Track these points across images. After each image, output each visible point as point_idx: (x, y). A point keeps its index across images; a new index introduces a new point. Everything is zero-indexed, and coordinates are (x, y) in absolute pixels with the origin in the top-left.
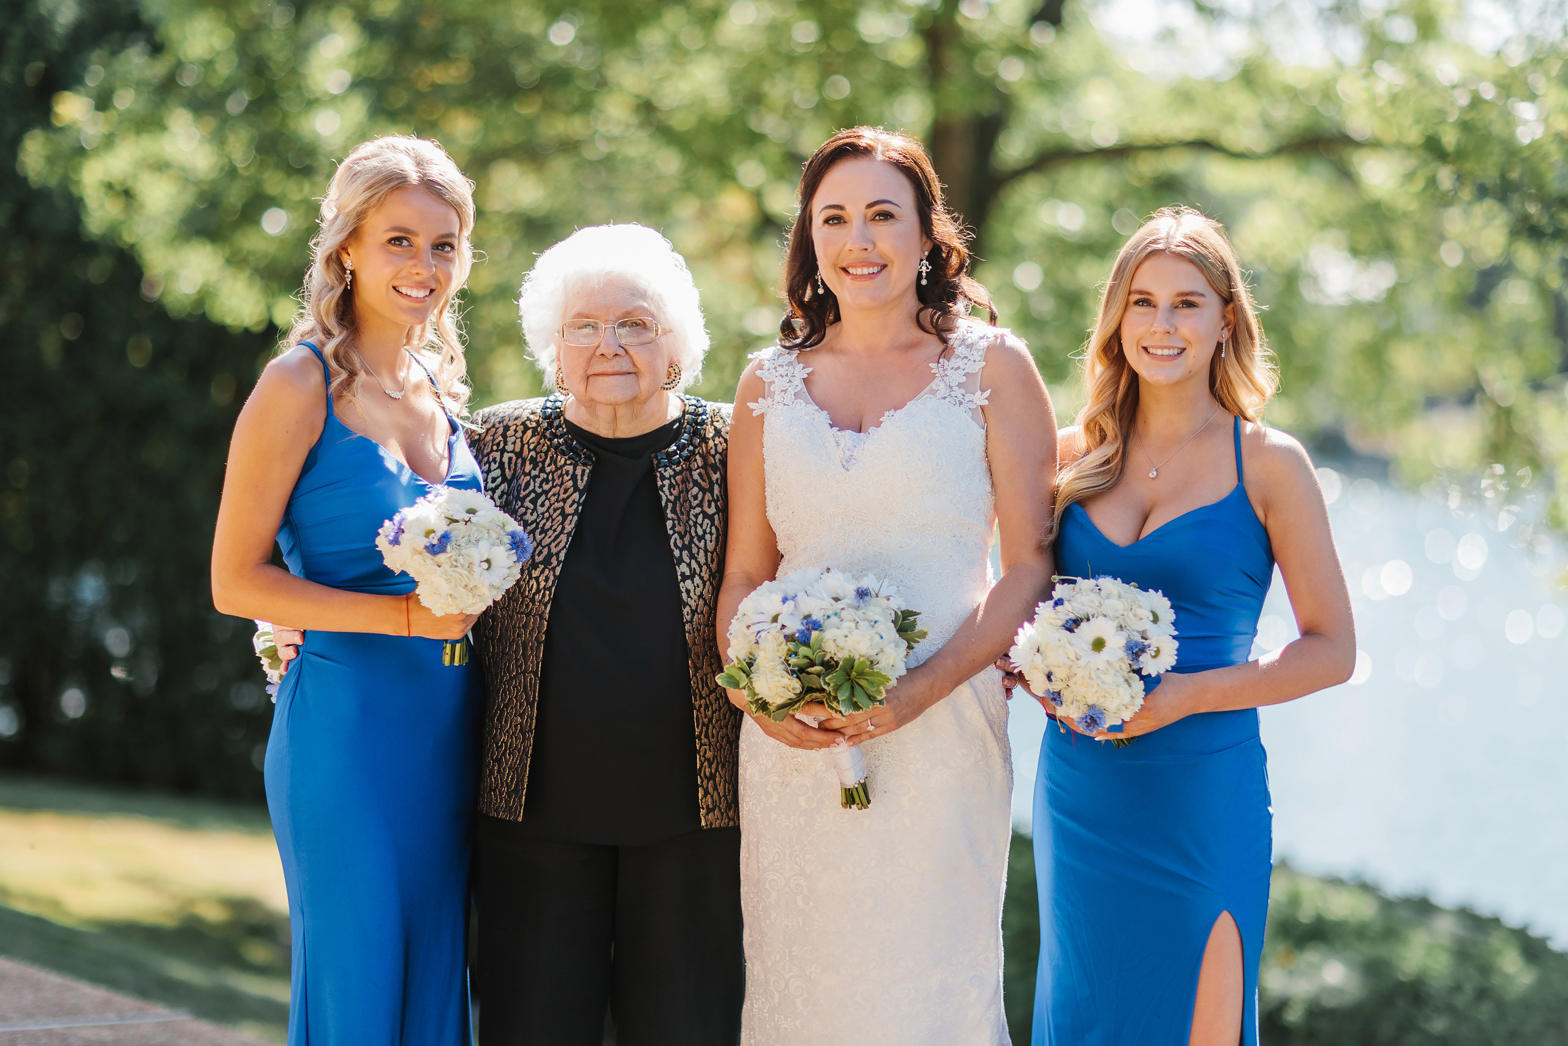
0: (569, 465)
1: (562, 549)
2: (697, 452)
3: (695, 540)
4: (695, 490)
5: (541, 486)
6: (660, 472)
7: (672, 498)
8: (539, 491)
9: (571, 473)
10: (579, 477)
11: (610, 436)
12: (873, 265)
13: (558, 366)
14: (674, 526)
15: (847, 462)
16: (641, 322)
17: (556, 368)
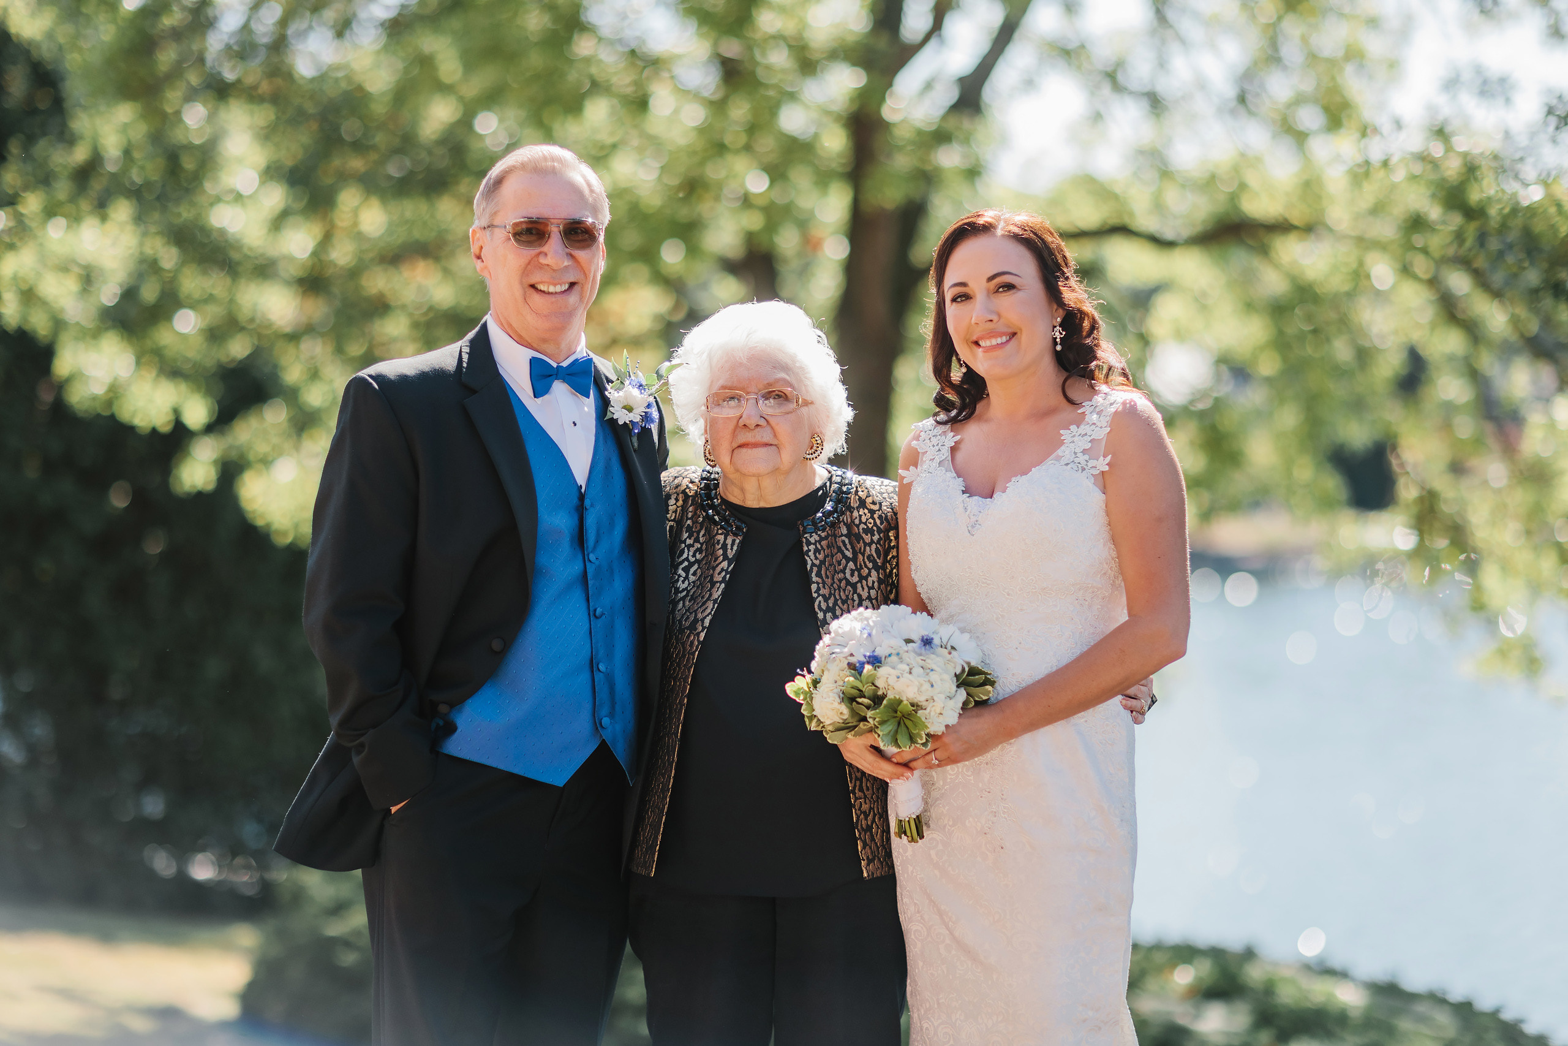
0: (720, 534)
1: (708, 615)
2: (841, 520)
3: (839, 602)
4: (839, 556)
5: (694, 555)
6: (806, 538)
7: (817, 562)
8: (692, 559)
9: (722, 542)
10: (729, 547)
11: (758, 507)
12: (1001, 335)
13: (706, 439)
14: (818, 589)
15: (973, 527)
16: (782, 394)
17: (704, 441)
